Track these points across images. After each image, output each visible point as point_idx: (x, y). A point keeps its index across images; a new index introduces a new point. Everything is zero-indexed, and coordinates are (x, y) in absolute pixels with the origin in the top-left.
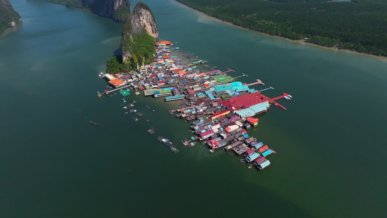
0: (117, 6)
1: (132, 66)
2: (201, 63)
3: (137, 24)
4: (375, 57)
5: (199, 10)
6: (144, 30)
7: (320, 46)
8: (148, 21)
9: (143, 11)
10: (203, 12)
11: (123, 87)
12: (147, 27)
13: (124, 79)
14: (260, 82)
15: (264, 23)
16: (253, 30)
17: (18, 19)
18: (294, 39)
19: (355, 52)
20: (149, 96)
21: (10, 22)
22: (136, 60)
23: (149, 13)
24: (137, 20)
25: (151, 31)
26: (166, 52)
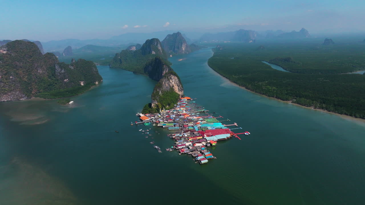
0: (164, 73)
1: (157, 110)
2: (204, 111)
3: (167, 84)
4: (340, 115)
5: (227, 78)
6: (172, 89)
7: (301, 106)
8: (176, 83)
9: (173, 77)
10: (229, 79)
11: (147, 121)
12: (175, 87)
13: (149, 117)
14: (236, 124)
15: (268, 88)
16: (257, 93)
17: (101, 80)
18: (284, 100)
19: (326, 111)
20: (160, 126)
21: (95, 82)
22: (160, 106)
23: (176, 78)
24: (167, 82)
25: (178, 90)
26: (185, 104)
